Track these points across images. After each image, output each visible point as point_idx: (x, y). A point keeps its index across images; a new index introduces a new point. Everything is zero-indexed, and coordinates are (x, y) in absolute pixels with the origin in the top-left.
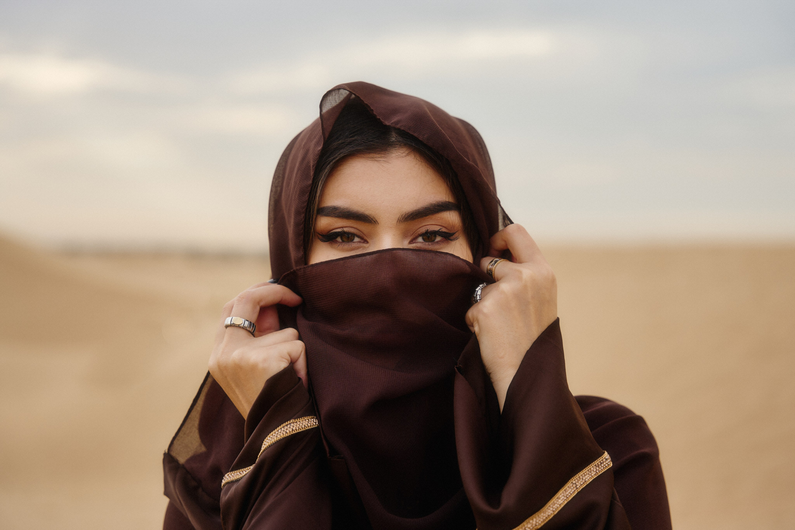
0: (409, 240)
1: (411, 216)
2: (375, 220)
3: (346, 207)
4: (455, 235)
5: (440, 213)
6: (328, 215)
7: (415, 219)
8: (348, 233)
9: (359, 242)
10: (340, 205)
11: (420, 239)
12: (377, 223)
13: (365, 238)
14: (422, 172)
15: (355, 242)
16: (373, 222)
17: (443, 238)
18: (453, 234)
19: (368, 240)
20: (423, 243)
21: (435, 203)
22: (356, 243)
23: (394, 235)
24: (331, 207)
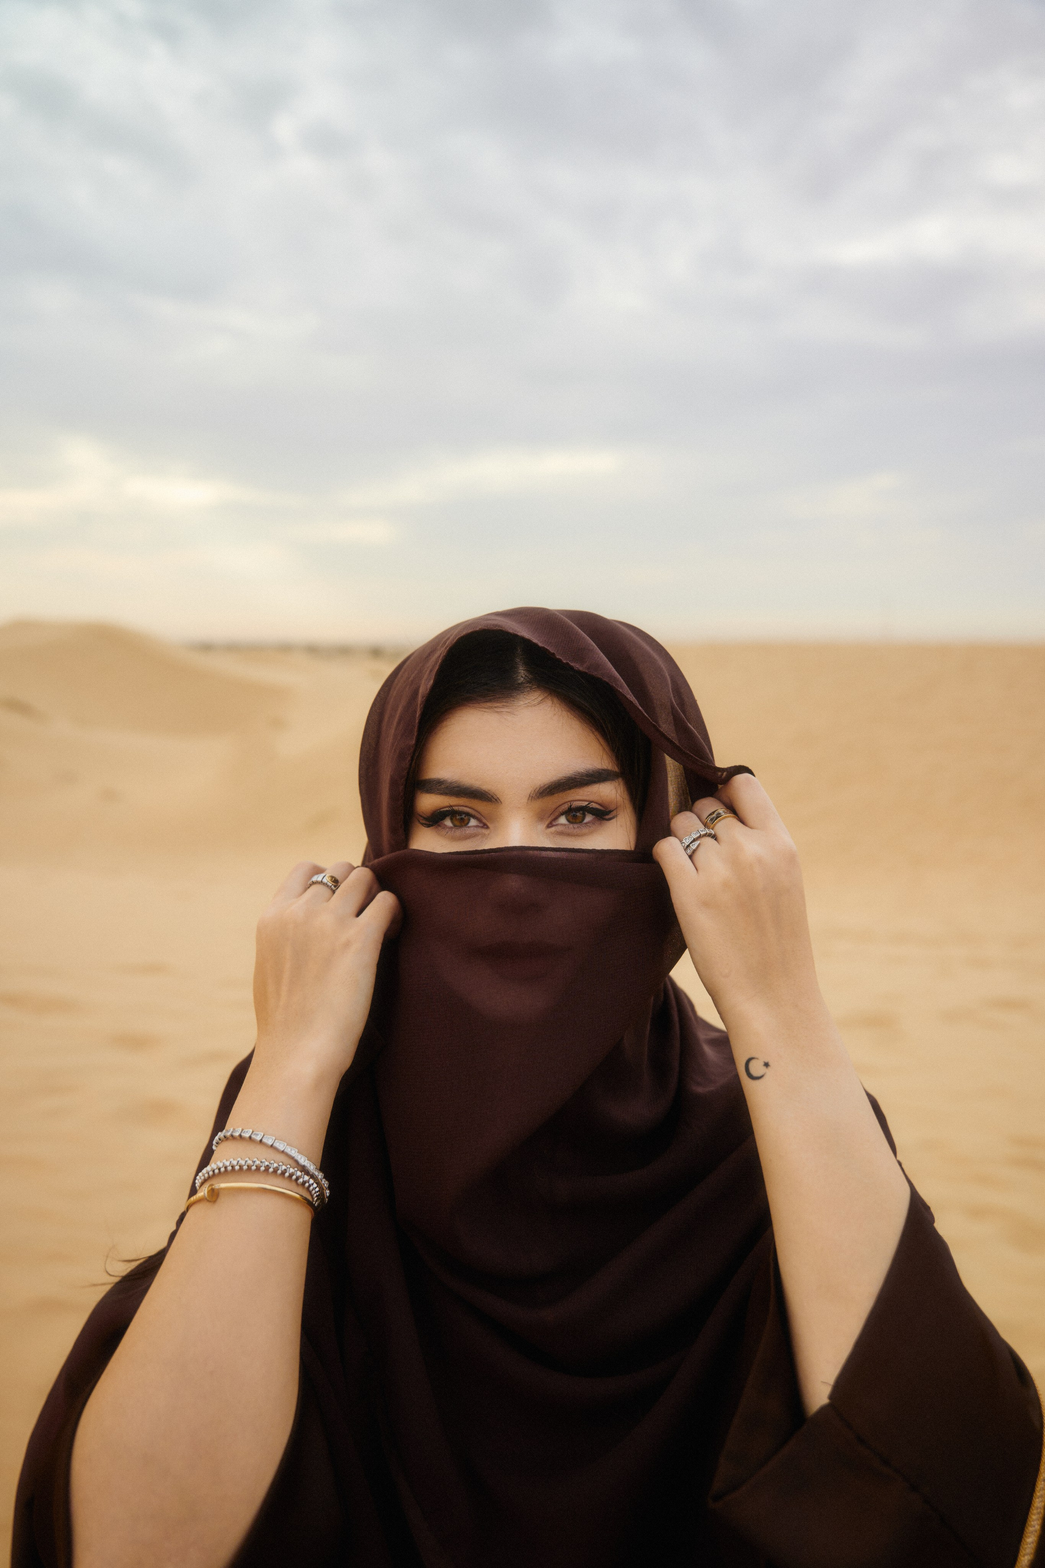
0: (547, 823)
1: (548, 790)
2: (496, 798)
3: (454, 780)
4: (612, 813)
5: (589, 787)
6: (430, 791)
7: (553, 794)
8: (460, 813)
9: (477, 826)
10: (446, 778)
11: (563, 820)
12: (499, 801)
13: (484, 821)
14: (562, 726)
15: (471, 827)
16: (494, 800)
17: (594, 817)
18: (610, 812)
19: (489, 824)
20: (565, 825)
21: (583, 771)
22: (472, 829)
23: (524, 818)
24: (434, 781)
